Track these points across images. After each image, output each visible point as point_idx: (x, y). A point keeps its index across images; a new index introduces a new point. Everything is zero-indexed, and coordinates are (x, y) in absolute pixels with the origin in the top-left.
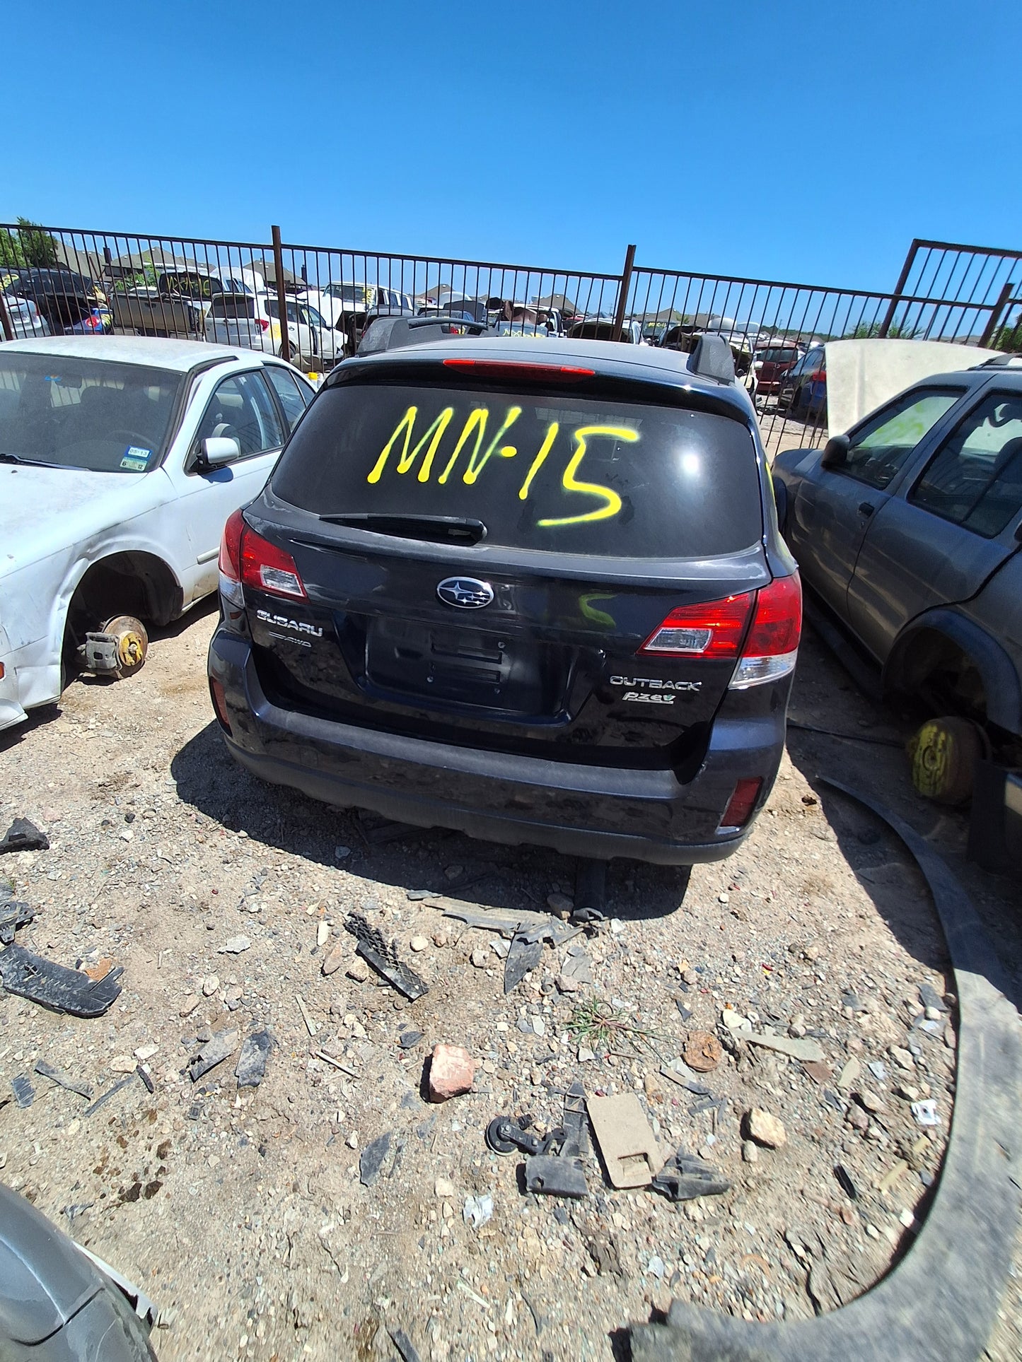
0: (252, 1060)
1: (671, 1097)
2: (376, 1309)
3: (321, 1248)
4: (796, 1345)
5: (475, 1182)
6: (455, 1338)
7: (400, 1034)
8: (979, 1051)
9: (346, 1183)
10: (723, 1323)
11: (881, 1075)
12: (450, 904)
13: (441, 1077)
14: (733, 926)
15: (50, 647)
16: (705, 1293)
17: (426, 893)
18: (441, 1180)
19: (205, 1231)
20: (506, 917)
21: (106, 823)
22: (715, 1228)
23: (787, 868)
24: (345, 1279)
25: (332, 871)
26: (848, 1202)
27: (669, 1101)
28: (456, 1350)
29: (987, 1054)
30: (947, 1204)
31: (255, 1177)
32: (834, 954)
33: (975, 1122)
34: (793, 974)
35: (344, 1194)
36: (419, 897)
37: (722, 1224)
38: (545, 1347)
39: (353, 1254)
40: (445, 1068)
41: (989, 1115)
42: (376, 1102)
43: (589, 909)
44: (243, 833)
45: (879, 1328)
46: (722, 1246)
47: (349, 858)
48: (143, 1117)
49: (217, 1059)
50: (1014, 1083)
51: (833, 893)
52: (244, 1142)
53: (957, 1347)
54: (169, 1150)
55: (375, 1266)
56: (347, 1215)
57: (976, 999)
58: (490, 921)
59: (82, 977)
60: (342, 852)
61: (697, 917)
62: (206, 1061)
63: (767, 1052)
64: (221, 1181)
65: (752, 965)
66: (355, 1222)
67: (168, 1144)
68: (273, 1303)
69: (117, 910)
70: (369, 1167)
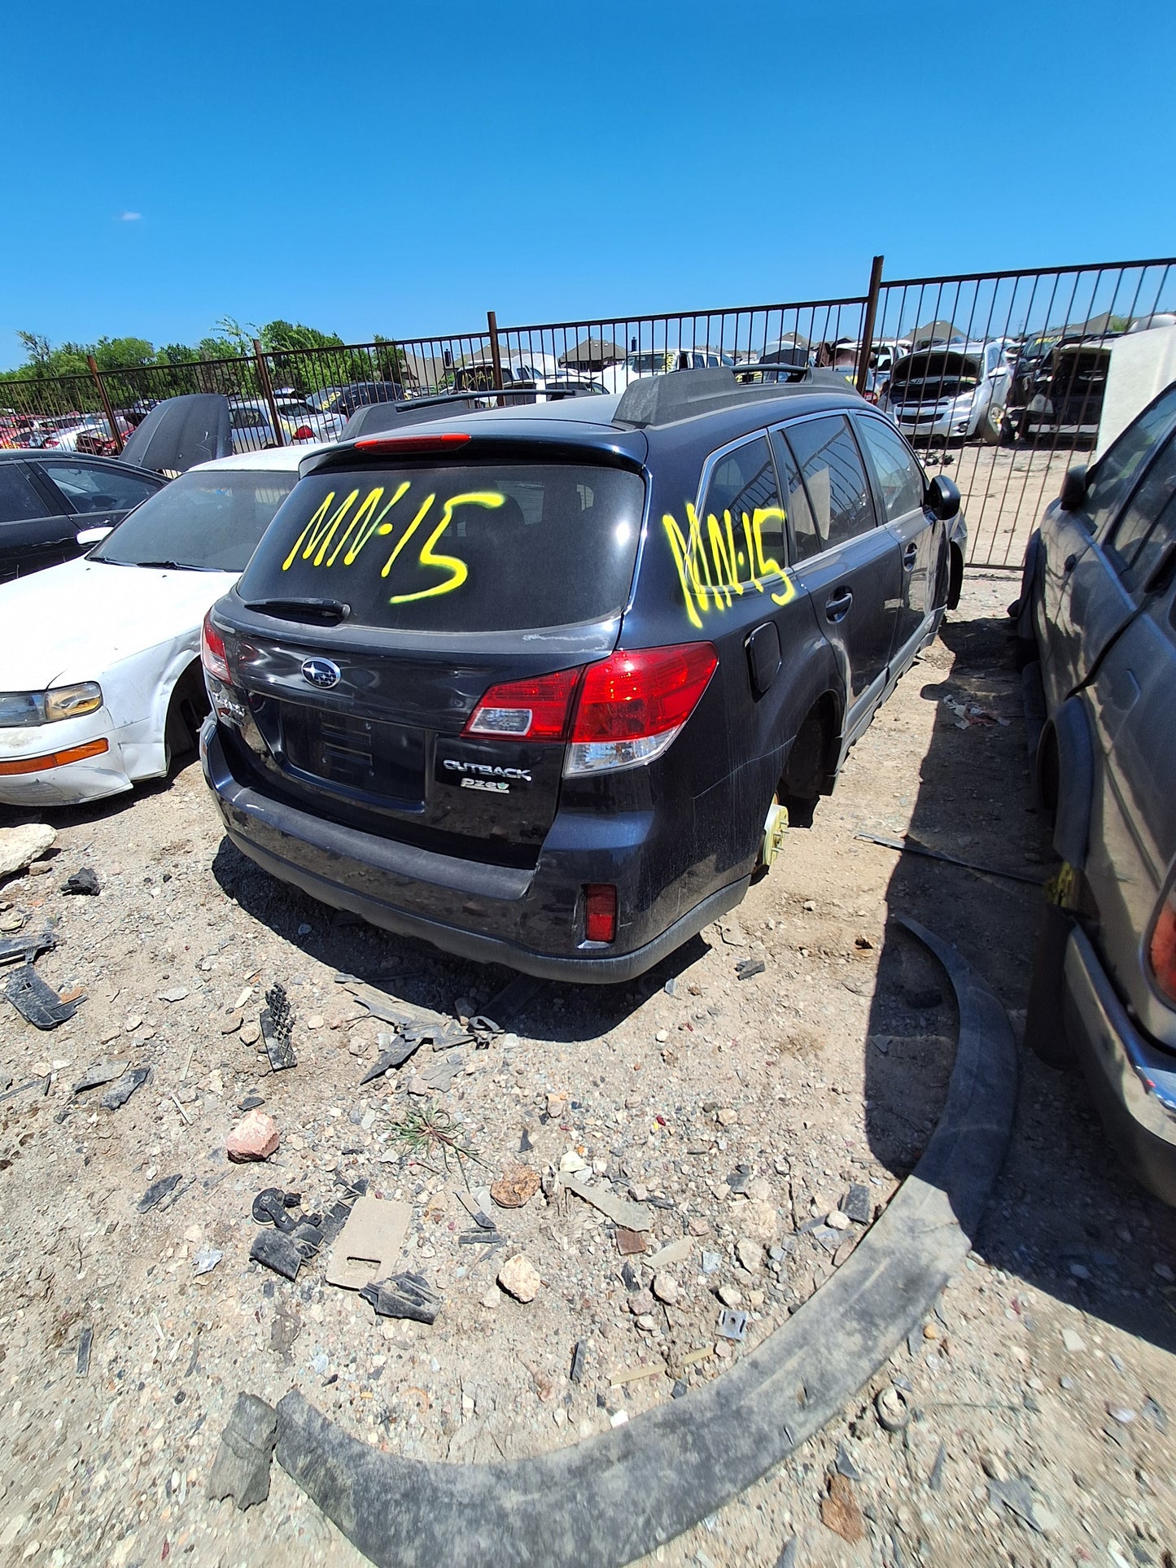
0: (122, 1088)
1: (452, 1220)
2: (88, 1307)
3: (76, 1247)
4: (375, 1474)
5: (222, 1235)
6: (123, 1351)
7: (249, 1096)
8: (865, 1279)
9: (127, 1204)
10: (322, 1426)
11: (709, 1267)
12: (366, 991)
13: (238, 1138)
14: (652, 1068)
15: (153, 726)
16: (348, 1404)
17: (351, 978)
18: (196, 1226)
19: (17, 1206)
20: (407, 1011)
21: (148, 880)
22: (402, 1353)
23: (777, 1018)
24: (80, 1276)
25: (287, 945)
26: (564, 1380)
27: (447, 1223)
28: (119, 1360)
29: (877, 1285)
30: (660, 1417)
31: (71, 1178)
32: (761, 1124)
33: (789, 1352)
34: (688, 1135)
35: (120, 1213)
36: (343, 980)
37: (411, 1351)
38: (184, 1389)
39: (98, 1260)
40: (245, 1131)
41: (817, 1352)
42: (190, 1147)
43: (481, 1018)
44: (235, 901)
45: (472, 1496)
46: (395, 1370)
47: (305, 936)
48: (29, 1112)
49: (97, 1080)
50: (886, 1328)
51: (816, 1055)
52: (79, 1150)
53: (557, 1556)
54: (29, 1140)
55: (107, 1276)
56: (111, 1229)
57: (909, 1218)
58: (390, 1014)
59: (57, 998)
60: (305, 928)
61: (614, 1051)
62: (88, 1080)
63: (585, 1205)
64: (49, 1175)
65: (644, 1113)
66: (114, 1236)
67: (31, 1136)
68: (19, 1273)
69: (111, 952)
70: (151, 1199)
